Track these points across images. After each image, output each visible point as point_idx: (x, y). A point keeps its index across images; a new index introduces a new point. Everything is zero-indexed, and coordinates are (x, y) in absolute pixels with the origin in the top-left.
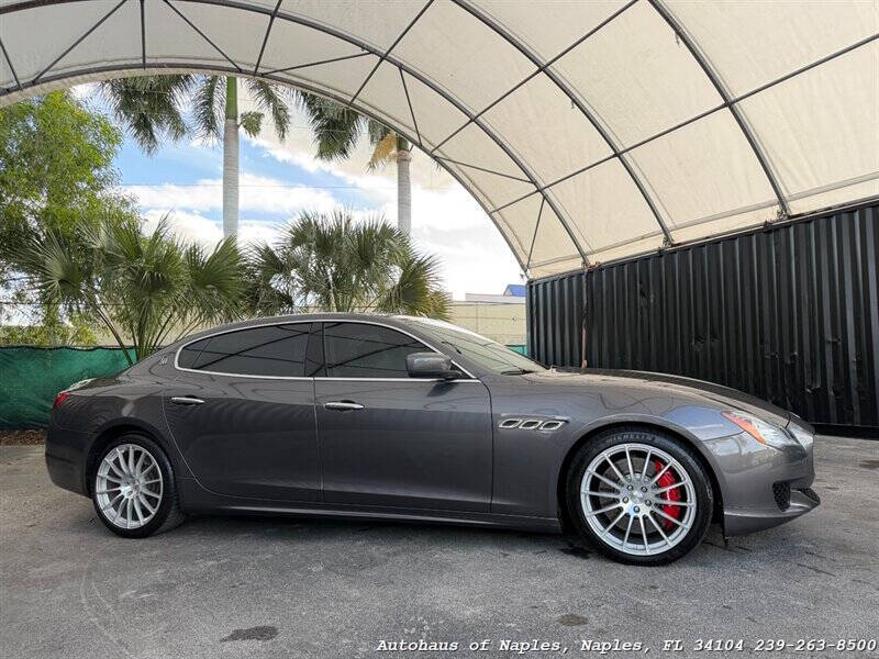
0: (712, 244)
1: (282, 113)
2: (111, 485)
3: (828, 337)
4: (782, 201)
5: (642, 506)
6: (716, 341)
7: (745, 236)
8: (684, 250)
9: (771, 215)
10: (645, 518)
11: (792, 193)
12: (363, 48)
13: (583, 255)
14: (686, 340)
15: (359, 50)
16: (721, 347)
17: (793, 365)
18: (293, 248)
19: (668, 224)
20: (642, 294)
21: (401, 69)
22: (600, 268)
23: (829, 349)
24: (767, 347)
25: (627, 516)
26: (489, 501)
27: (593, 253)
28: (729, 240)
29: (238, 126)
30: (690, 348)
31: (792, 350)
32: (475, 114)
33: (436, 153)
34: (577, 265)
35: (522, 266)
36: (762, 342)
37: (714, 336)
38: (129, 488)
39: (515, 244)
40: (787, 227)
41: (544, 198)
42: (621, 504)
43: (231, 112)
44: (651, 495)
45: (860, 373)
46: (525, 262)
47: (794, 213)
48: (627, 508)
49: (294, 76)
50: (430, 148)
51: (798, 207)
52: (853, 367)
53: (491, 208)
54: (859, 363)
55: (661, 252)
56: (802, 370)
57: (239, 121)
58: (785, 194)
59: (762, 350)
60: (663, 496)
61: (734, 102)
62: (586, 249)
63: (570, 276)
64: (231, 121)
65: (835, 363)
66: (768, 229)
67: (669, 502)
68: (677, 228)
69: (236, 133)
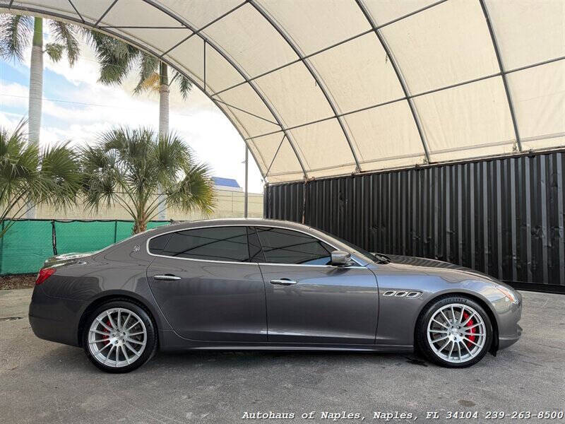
0: (384, 174)
1: (73, 47)
2: (99, 337)
3: (448, 230)
4: (427, 154)
5: (458, 336)
6: (385, 228)
7: (405, 171)
8: (367, 175)
9: (420, 161)
10: (460, 343)
11: (433, 150)
12: (183, 24)
13: (305, 172)
14: (366, 227)
15: (179, 25)
16: (387, 232)
17: (428, 244)
18: (106, 151)
19: (359, 160)
20: (341, 199)
21: (205, 41)
22: (315, 181)
23: (448, 236)
24: (414, 233)
25: (451, 342)
26: (373, 338)
27: (311, 171)
28: (394, 173)
29: (43, 52)
30: (369, 231)
31: (428, 235)
32: (250, 78)
33: (214, 97)
34: (300, 177)
35: (263, 175)
36: (411, 230)
37: (383, 225)
38: (115, 339)
39: (260, 161)
40: (428, 168)
41: (285, 135)
42: (448, 336)
43: (37, 42)
44: (463, 331)
45: (464, 250)
46: (265, 172)
47: (432, 161)
48: (451, 338)
49: (123, 32)
50: (211, 93)
51: (435, 158)
52: (460, 247)
53: (246, 137)
54: (463, 244)
55: (353, 176)
56: (433, 247)
57: (44, 49)
58: (429, 150)
59: (411, 235)
60: (468, 331)
61: (410, 97)
62: (307, 168)
63: (295, 184)
64: (37, 48)
65: (451, 244)
66: (418, 169)
67: (471, 334)
68: (364, 162)
69: (41, 57)
